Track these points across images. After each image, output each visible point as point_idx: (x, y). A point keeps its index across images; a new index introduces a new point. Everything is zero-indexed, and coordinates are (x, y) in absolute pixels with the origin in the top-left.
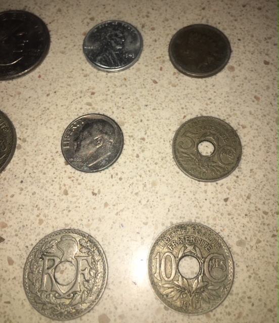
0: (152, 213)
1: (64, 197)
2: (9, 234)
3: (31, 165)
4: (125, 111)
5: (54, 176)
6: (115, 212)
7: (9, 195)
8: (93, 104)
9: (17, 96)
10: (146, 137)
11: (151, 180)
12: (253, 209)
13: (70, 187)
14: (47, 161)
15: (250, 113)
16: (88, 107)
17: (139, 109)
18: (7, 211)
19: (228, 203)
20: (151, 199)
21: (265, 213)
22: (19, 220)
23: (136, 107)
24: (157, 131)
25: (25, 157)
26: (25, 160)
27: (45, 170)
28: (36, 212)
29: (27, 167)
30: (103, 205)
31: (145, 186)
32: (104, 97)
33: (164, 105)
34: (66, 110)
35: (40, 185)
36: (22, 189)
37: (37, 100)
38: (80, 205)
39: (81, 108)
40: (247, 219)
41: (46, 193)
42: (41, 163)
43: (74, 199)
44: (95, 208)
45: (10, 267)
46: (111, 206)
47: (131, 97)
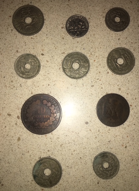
0: (94, 44)
1: (63, 40)
2: (45, 53)
3: (49, 29)
4: (82, 7)
5: (58, 32)
6: (81, 44)
7: (43, 40)
8: (69, 5)
9: (39, 2)
10: (90, 17)
11: (93, 33)
12: (128, 42)
13: (64, 36)
14: (55, 27)
15: (129, 8)
16: (68, 6)
17: (87, 7)
18: (43, 45)
19: (120, 40)
20: (93, 40)
21: (132, 43)
22: (48, 48)
23: (86, 6)
24: (94, 15)
25: (46, 26)
26: (47, 27)
27: (55, 30)
28: (54, 45)
29: (48, 30)
30: (77, 42)
31: (91, 35)
32: (74, 2)
33: (97, 5)
34: (59, 8)
35: (54, 36)
36: (47, 38)
37: (47, 4)
38: (69, 42)
39: (65, 7)
40: (126, 45)
41: (56, 39)
42: (53, 28)
43: (66, 41)
44: (74, 44)
45: (48, 63)
46: (80, 43)
47: (84, 2)
